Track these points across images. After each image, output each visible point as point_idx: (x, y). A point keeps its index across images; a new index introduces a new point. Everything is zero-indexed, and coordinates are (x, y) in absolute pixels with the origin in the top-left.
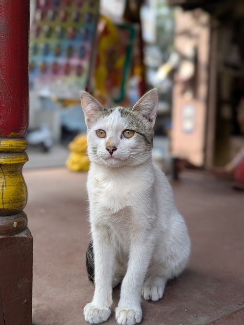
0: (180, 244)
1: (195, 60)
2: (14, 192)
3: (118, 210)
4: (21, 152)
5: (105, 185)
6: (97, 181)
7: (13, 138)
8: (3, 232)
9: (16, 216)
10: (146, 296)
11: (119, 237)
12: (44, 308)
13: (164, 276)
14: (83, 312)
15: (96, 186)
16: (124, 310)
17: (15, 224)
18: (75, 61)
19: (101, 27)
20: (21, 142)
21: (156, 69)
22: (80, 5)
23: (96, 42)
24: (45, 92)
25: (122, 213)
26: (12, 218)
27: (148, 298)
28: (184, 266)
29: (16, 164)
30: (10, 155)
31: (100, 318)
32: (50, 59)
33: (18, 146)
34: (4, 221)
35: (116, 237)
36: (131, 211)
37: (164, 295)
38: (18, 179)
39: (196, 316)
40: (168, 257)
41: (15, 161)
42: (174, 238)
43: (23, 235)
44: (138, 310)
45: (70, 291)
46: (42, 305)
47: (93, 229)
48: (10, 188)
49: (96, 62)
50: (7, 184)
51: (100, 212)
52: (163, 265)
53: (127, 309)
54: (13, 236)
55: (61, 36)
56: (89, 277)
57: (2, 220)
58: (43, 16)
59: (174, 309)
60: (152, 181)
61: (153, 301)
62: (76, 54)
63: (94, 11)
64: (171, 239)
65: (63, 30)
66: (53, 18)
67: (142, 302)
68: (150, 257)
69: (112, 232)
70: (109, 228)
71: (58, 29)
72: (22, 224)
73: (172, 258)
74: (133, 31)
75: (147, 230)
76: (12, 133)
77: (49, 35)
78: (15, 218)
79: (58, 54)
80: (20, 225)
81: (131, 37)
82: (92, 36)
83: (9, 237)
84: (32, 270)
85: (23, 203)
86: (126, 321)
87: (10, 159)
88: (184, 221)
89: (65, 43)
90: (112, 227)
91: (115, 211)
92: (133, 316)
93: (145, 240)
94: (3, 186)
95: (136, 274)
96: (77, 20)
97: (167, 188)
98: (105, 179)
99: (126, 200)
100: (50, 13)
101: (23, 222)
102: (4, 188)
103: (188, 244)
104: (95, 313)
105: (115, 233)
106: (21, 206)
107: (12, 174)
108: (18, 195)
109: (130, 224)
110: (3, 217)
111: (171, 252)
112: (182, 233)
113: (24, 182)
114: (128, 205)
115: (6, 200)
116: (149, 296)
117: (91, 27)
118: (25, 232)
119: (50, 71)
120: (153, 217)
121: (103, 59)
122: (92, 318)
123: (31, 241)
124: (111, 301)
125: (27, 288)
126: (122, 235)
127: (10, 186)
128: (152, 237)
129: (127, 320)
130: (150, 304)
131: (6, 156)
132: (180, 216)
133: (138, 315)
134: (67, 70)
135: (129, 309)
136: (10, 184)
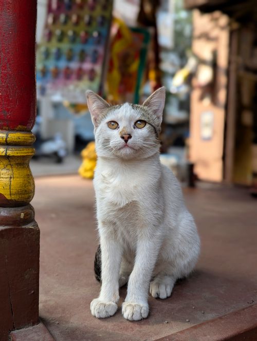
0: (189, 242)
1: (214, 65)
2: (21, 183)
3: (124, 205)
4: (28, 145)
5: (112, 180)
6: (104, 177)
7: (20, 131)
8: (11, 223)
9: (23, 208)
10: (153, 294)
11: (125, 234)
12: (52, 303)
13: (173, 275)
14: (90, 307)
15: (103, 182)
16: (130, 305)
17: (22, 215)
18: (87, 66)
19: (114, 31)
20: (28, 135)
21: (173, 75)
22: (93, 8)
23: (109, 46)
24: (57, 98)
25: (129, 208)
26: (19, 209)
27: (156, 296)
28: (193, 266)
29: (23, 156)
30: (17, 148)
31: (107, 312)
32: (62, 64)
33: (25, 139)
34: (11, 212)
35: (122, 234)
36: (137, 206)
37: (172, 293)
38: (25, 172)
39: (204, 313)
40: (176, 256)
41: (22, 153)
42: (183, 236)
43: (30, 226)
44: (144, 305)
45: (78, 289)
46: (50, 300)
47: (100, 226)
48: (18, 179)
49: (109, 67)
50: (14, 176)
51: (106, 208)
52: (171, 264)
53: (133, 304)
54: (20, 227)
55: (74, 40)
56: (97, 278)
57: (10, 211)
58: (55, 20)
59: (181, 306)
60: (159, 176)
61: (161, 299)
62: (89, 59)
63: (107, 14)
64: (180, 236)
65: (76, 34)
66: (66, 22)
67: (148, 298)
68: (157, 253)
69: (118, 228)
70: (115, 224)
71: (70, 33)
72: (29, 216)
73: (181, 256)
74: (148, 34)
75: (154, 225)
76: (20, 126)
77: (61, 39)
78: (22, 210)
79: (70, 59)
80: (27, 217)
81: (146, 40)
82: (105, 40)
83: (16, 227)
84: (38, 261)
85: (30, 195)
86: (132, 316)
87: (18, 152)
88: (192, 219)
89: (78, 47)
90: (118, 223)
91: (122, 206)
92: (139, 311)
93: (152, 236)
94: (11, 178)
95: (142, 269)
96: (89, 23)
97: (175, 185)
98: (112, 175)
99: (133, 195)
100: (62, 17)
101: (30, 214)
102: (12, 180)
103: (198, 243)
104: (102, 307)
105: (121, 229)
106: (28, 198)
107: (19, 166)
108: (25, 187)
109: (137, 220)
110: (11, 208)
111: (180, 251)
112: (191, 231)
113: (31, 175)
114: (134, 199)
115: (13, 191)
116: (157, 294)
117: (104, 31)
118: (32, 224)
119: (62, 76)
120: (160, 213)
121: (116, 63)
122: (98, 312)
123: (38, 232)
124: (118, 297)
125: (34, 279)
126: (128, 232)
127: (18, 177)
128: (159, 233)
129: (133, 314)
130: (157, 302)
131: (14, 148)
132: (189, 214)
133: (145, 310)
134: (80, 74)
135: (136, 303)
136: (17, 176)
